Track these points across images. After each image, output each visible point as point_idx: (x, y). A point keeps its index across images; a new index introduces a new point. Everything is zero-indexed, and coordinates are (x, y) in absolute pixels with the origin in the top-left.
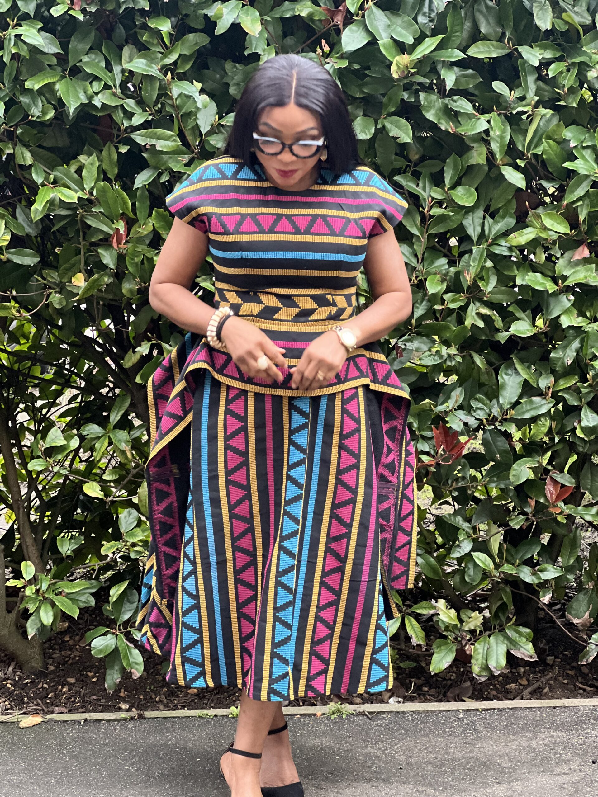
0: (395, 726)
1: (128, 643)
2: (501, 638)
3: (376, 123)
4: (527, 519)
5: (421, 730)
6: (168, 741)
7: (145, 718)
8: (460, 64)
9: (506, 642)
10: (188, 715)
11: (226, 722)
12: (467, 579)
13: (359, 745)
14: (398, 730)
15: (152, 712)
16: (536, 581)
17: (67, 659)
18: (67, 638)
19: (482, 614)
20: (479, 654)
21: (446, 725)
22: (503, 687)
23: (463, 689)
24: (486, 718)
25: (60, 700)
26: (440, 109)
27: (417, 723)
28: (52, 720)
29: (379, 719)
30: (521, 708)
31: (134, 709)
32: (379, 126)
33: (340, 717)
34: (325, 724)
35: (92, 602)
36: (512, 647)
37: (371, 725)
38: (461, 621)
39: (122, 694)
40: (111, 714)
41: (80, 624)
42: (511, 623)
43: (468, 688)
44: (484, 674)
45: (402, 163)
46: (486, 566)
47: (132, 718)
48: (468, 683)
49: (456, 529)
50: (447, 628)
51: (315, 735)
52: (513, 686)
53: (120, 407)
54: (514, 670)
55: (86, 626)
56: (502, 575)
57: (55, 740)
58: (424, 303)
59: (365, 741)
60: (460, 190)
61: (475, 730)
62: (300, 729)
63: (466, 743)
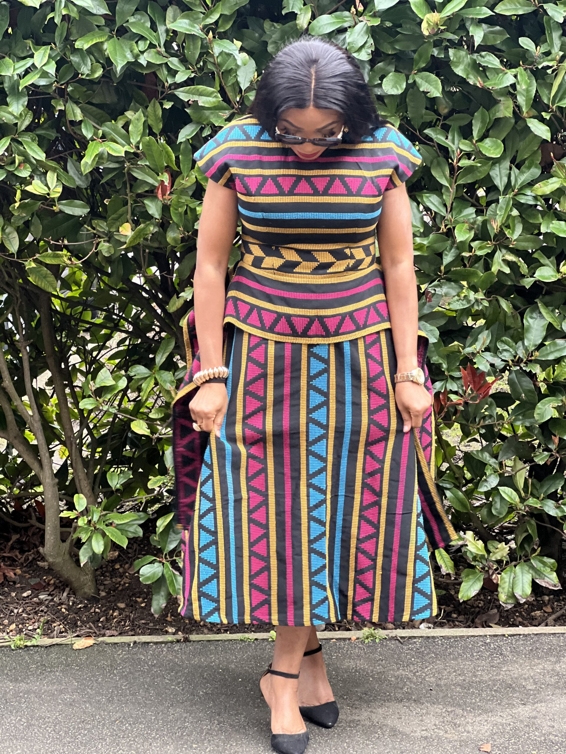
0: (425, 650)
1: (174, 571)
2: (527, 568)
3: (407, 79)
4: (552, 455)
5: (450, 654)
6: (212, 663)
7: (190, 641)
8: (488, 21)
9: (531, 571)
10: (230, 638)
11: (266, 646)
12: (494, 512)
13: (391, 668)
14: (428, 654)
15: (197, 636)
16: (560, 514)
17: (118, 586)
18: (117, 566)
19: (508, 545)
20: (505, 583)
21: (474, 649)
22: (529, 614)
23: (490, 615)
24: (512, 643)
25: (111, 624)
26: (469, 65)
27: (446, 648)
28: (103, 642)
29: (411, 644)
30: (545, 634)
31: (180, 633)
32: (411, 81)
33: (374, 641)
34: (360, 647)
35: (140, 532)
36: (537, 577)
37: (403, 649)
38: (488, 552)
39: (169, 619)
40: (159, 637)
41: (129, 553)
42: (536, 554)
43: (495, 615)
44: (510, 601)
45: (432, 117)
46: (512, 499)
47: (178, 641)
48: (495, 611)
49: (484, 465)
50: (475, 559)
51: (350, 658)
52: (538, 613)
53: (165, 350)
54: (539, 599)
55: (135, 555)
56: (527, 509)
57: (107, 661)
58: (453, 250)
59: (397, 664)
60: (488, 142)
61: (501, 654)
62: (336, 652)
63: (492, 666)
